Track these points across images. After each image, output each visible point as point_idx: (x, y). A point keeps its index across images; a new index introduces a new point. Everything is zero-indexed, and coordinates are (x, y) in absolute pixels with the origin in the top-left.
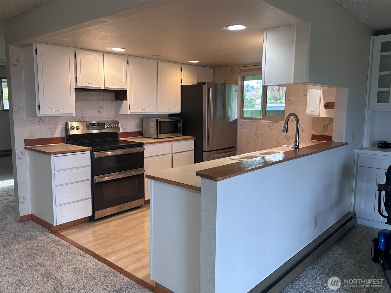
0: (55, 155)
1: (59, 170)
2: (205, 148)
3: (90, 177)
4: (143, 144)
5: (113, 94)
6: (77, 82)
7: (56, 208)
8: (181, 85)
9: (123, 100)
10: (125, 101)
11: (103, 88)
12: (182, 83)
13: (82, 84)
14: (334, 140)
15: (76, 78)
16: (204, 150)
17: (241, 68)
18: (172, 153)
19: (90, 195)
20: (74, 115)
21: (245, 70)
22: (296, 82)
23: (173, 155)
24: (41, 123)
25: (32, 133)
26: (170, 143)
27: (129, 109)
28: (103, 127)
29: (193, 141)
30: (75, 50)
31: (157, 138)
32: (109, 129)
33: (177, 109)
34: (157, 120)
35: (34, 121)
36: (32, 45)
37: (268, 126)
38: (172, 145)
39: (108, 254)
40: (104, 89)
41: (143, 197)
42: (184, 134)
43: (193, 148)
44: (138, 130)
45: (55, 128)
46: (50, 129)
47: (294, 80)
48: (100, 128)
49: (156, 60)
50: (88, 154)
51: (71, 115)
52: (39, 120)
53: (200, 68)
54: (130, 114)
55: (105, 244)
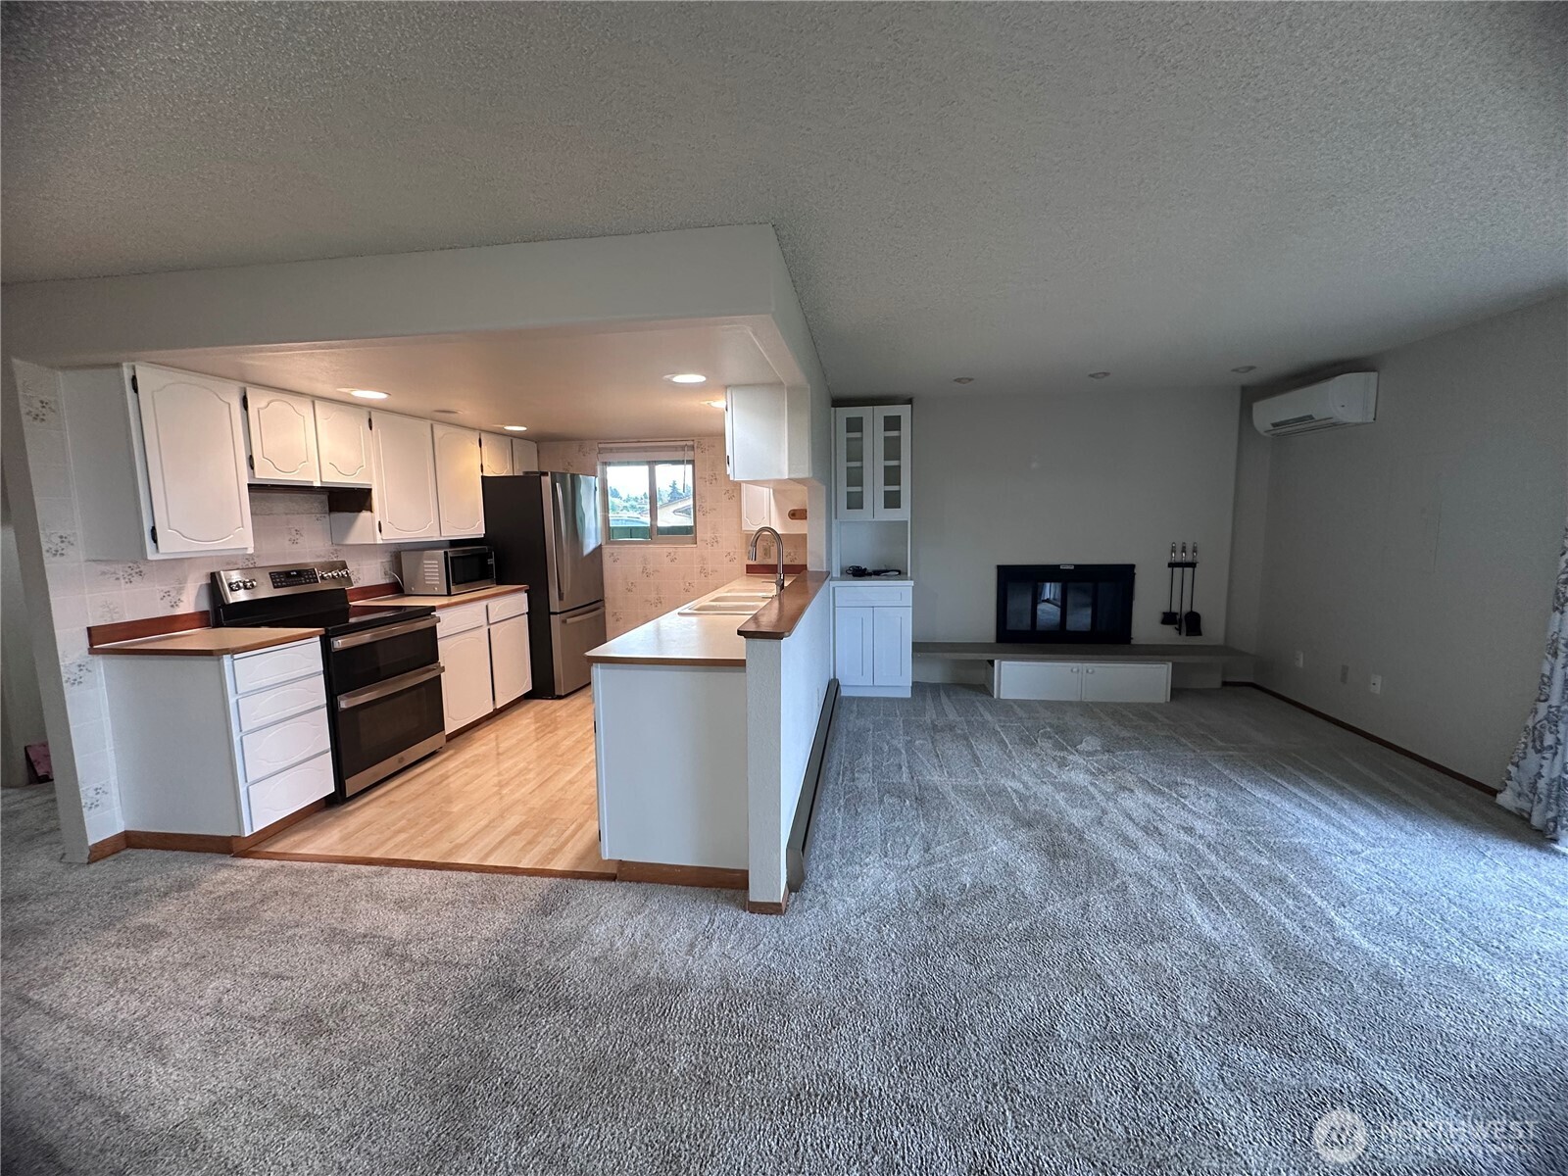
0: (236, 656)
1: (249, 694)
2: (555, 605)
3: (322, 699)
4: (433, 609)
5: (324, 497)
6: (252, 468)
7: (248, 789)
8: (482, 477)
9: (360, 511)
10: (365, 514)
11: (317, 484)
12: (482, 471)
13: (266, 474)
14: (810, 568)
15: (251, 458)
16: (551, 611)
17: (600, 446)
18: (489, 624)
19: (326, 743)
20: (251, 551)
21: (611, 450)
22: (793, 476)
23: (492, 627)
24: (136, 578)
25: (111, 607)
26: (484, 603)
27: (380, 531)
28: (313, 578)
29: (525, 596)
30: (241, 388)
31: (449, 594)
32: (326, 582)
33: (476, 528)
34: (446, 553)
35: (115, 573)
36: (118, 365)
37: (666, 554)
38: (487, 606)
39: (450, 853)
40: (319, 485)
41: (443, 729)
42: (500, 582)
43: (526, 609)
44: (388, 581)
45: (180, 591)
46: (162, 594)
47: (789, 473)
48: (305, 579)
49: (429, 422)
50: (315, 645)
51: (241, 552)
52: (129, 570)
53: (515, 440)
54: (381, 542)
55: (420, 838)
